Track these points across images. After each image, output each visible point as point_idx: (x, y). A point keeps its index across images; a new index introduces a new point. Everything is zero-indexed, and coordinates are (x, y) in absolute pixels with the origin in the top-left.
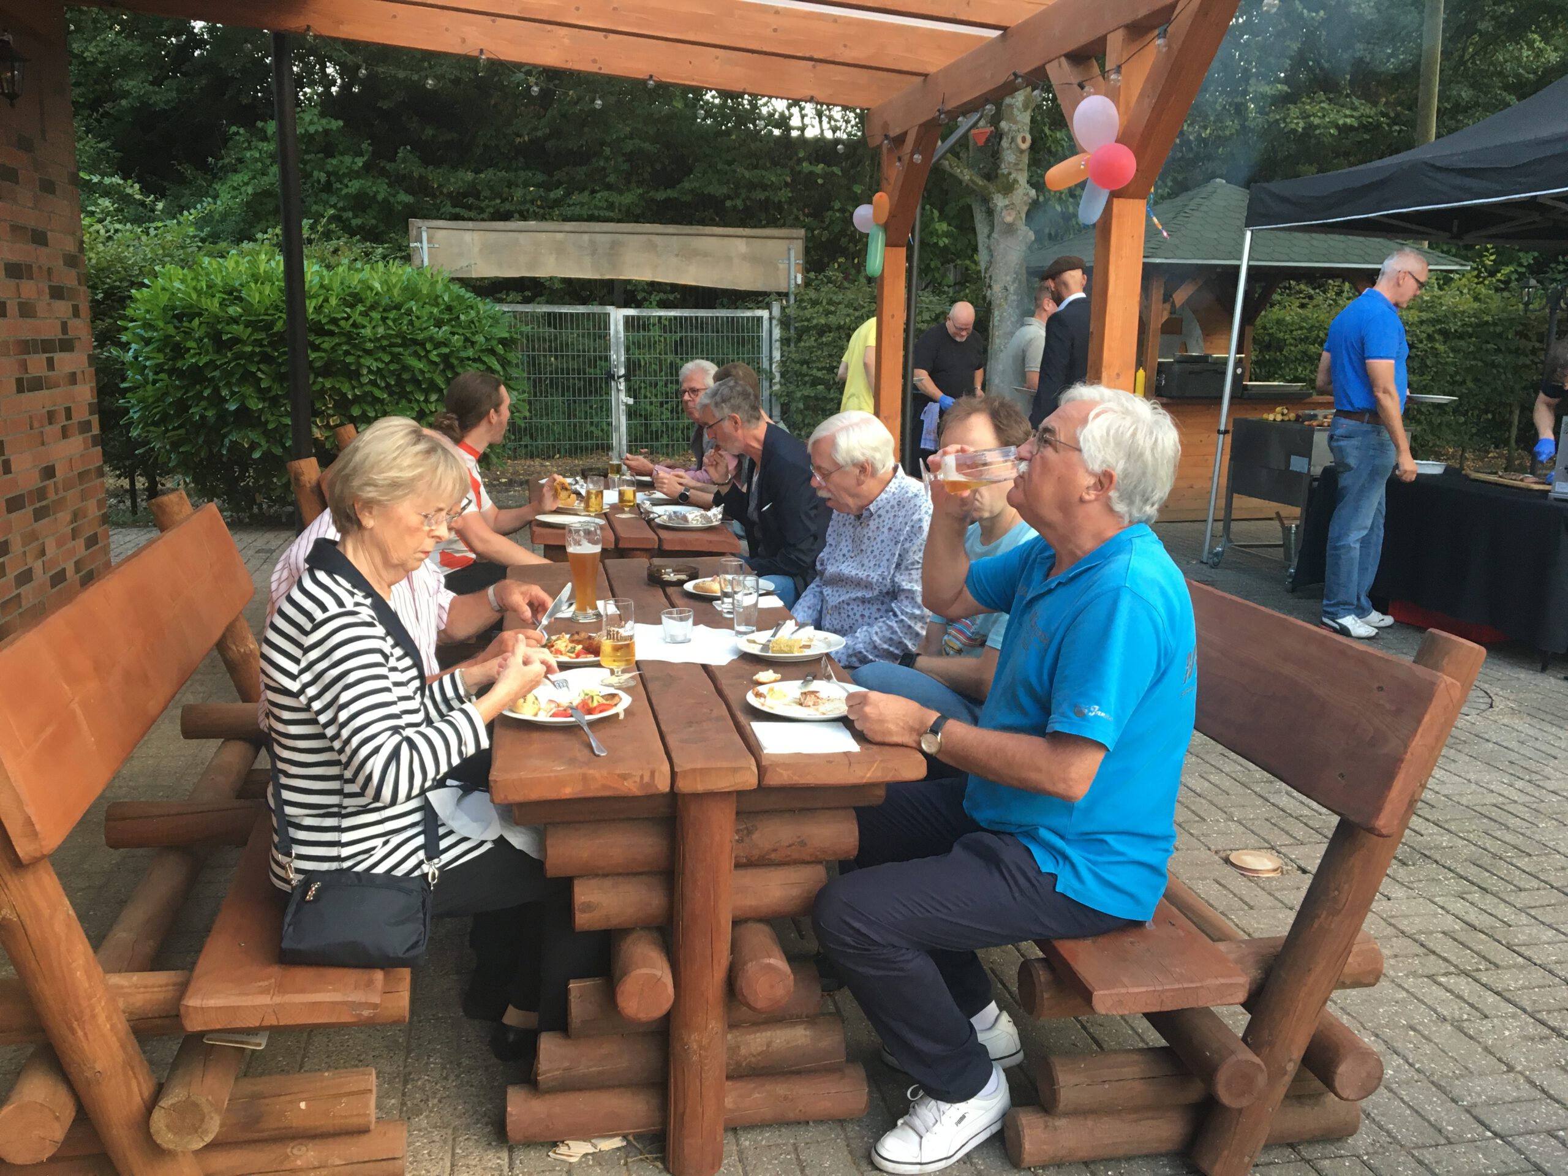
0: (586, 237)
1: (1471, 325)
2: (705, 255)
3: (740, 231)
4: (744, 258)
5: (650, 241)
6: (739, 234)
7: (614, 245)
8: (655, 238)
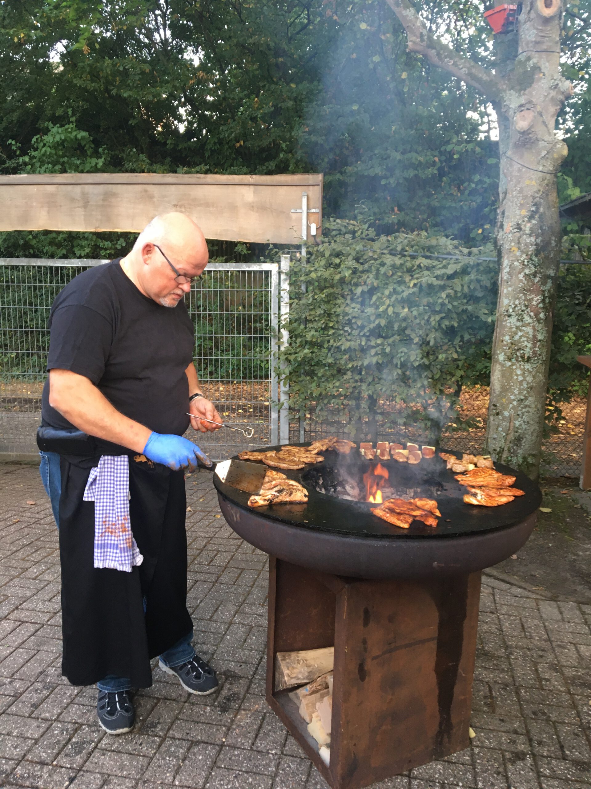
0: (78, 189)
2: (207, 205)
3: (248, 178)
4: (251, 207)
5: (146, 191)
6: (246, 182)
7: (107, 196)
8: (150, 188)
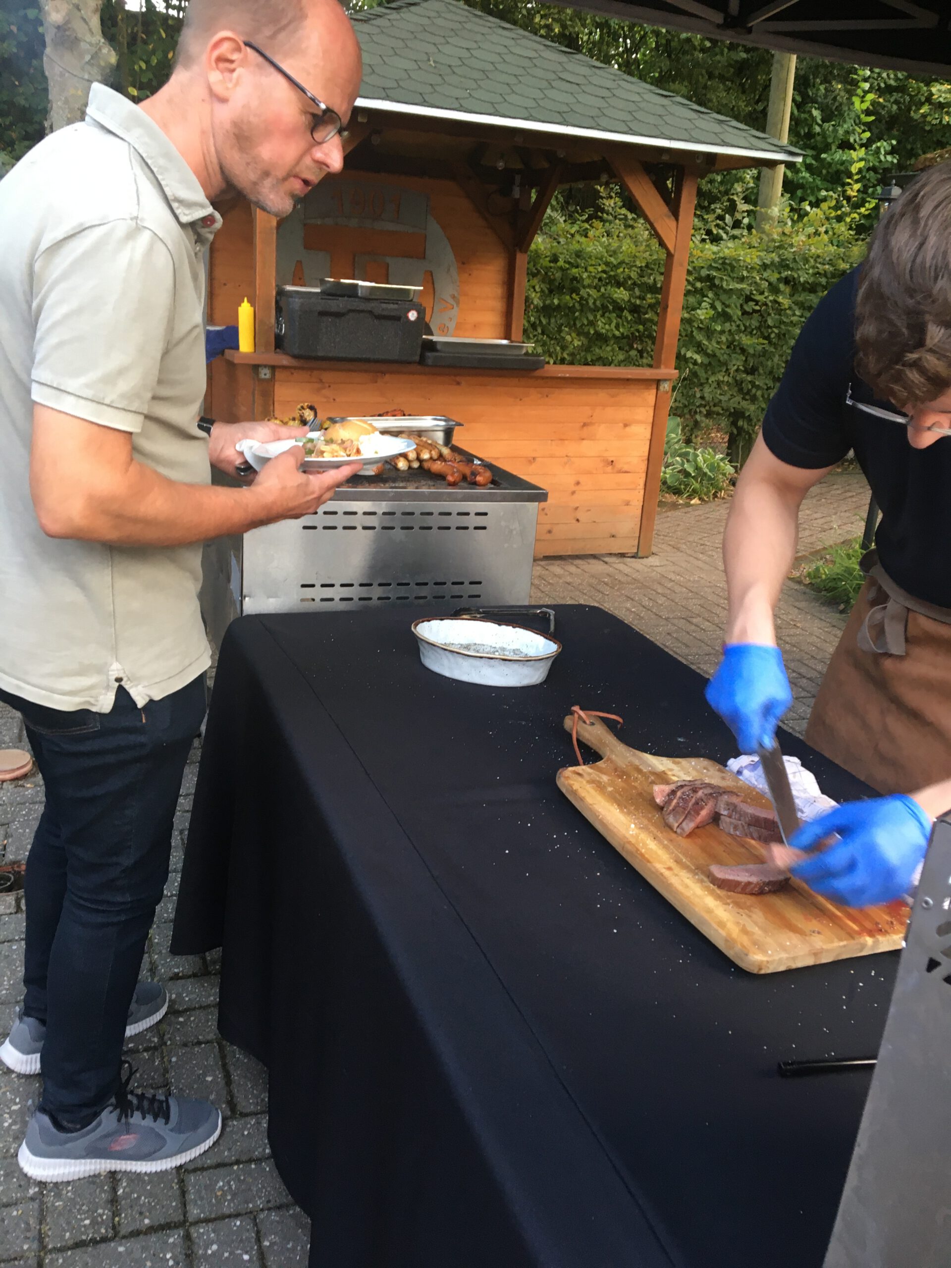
1: (825, 275)
